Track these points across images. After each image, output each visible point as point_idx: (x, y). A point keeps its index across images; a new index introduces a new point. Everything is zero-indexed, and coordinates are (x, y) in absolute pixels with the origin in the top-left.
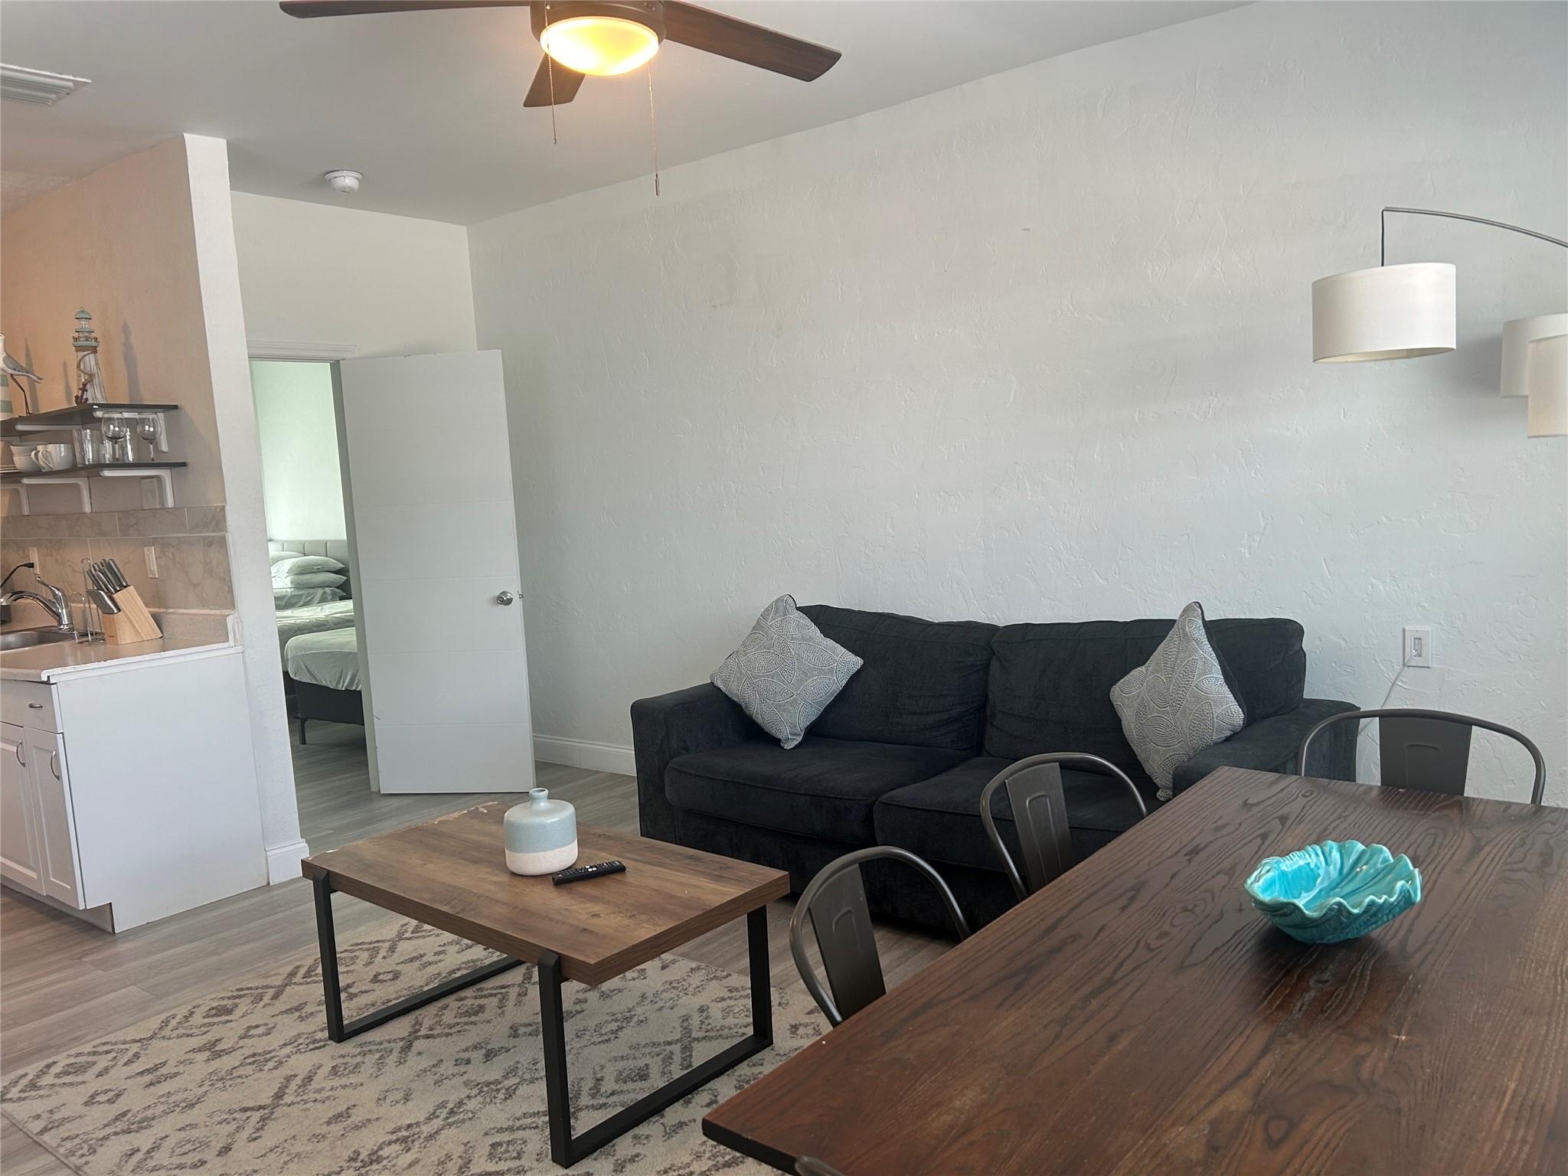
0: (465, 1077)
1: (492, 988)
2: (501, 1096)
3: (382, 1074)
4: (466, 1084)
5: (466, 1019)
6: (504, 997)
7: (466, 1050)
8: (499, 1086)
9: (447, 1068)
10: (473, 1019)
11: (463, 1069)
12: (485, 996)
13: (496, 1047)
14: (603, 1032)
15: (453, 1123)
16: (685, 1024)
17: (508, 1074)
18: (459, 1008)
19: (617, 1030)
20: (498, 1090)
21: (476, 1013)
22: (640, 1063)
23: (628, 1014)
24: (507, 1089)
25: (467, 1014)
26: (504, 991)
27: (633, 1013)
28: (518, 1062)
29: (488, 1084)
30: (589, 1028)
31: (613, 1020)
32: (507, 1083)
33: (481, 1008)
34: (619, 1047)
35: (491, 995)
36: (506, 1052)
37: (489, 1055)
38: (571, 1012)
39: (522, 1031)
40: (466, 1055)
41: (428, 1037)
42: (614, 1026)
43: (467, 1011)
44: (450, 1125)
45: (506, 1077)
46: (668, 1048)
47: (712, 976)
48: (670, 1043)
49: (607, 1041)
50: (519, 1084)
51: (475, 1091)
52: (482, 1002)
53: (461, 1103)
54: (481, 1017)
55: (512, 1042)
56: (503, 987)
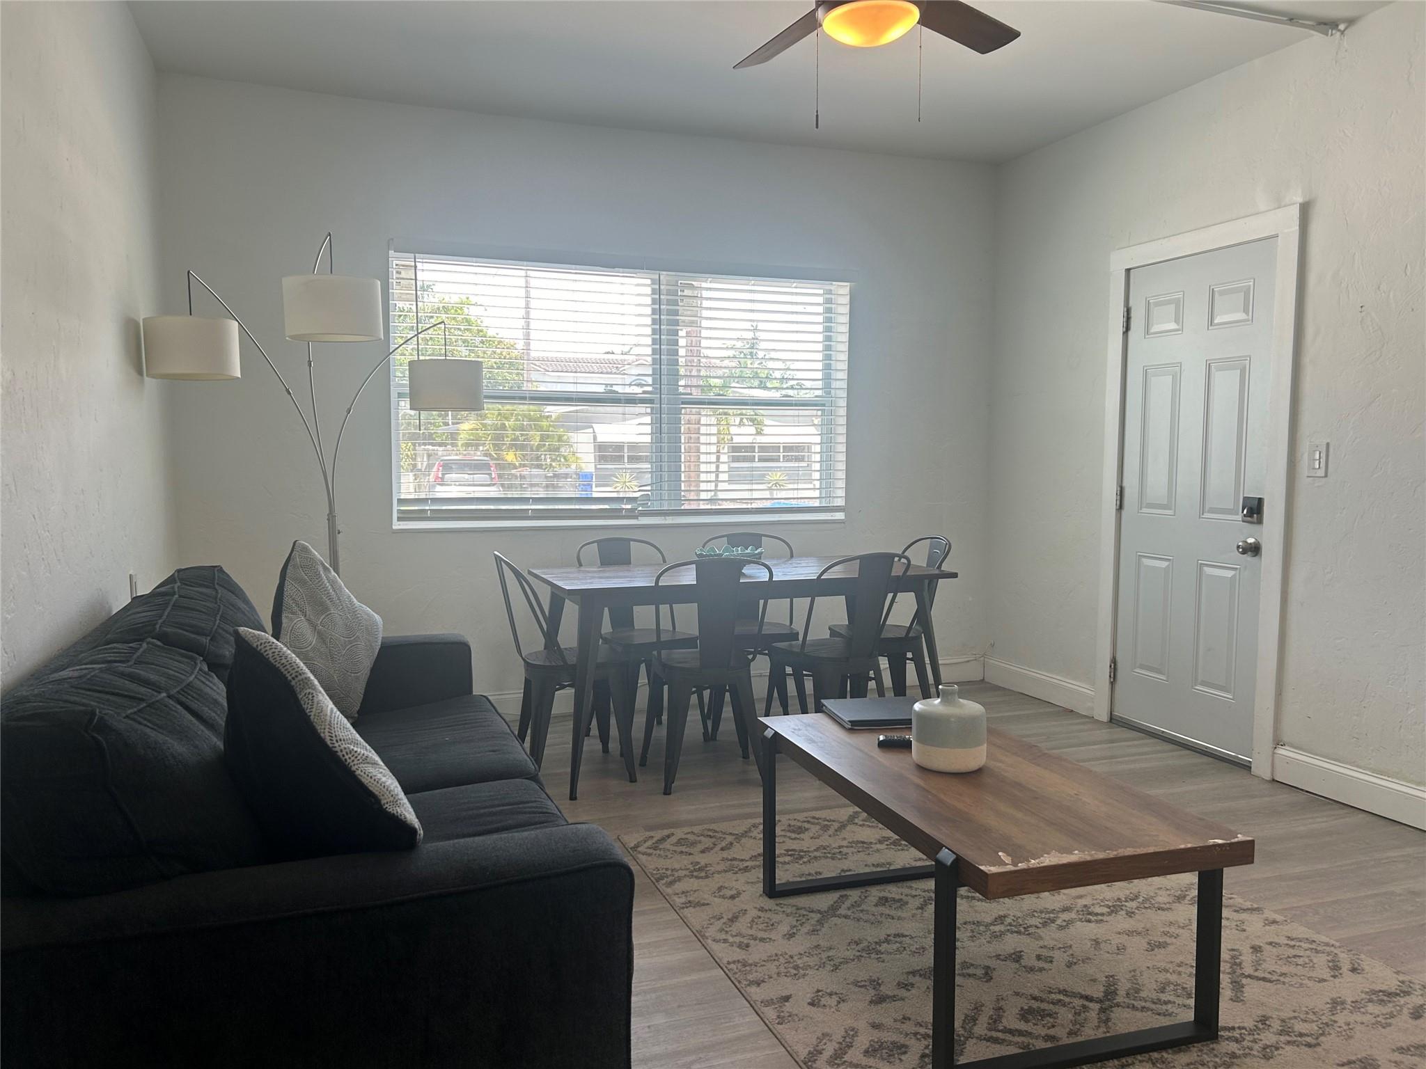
0: (1041, 943)
1: (1010, 1043)
2: (1008, 920)
3: (1130, 972)
4: (1041, 938)
5: (1044, 1006)
6: (994, 1022)
7: (1041, 970)
8: (1009, 928)
9: (1060, 957)
10: (1035, 1004)
11: (1044, 952)
12: (1020, 1033)
13: (1008, 963)
14: (898, 944)
15: (1049, 913)
16: (818, 927)
17: (1001, 935)
18: (1053, 1026)
19: (884, 942)
20: (1010, 925)
21: (1031, 1011)
22: (881, 909)
23: (864, 954)
24: (1002, 923)
25: (1043, 1014)
26: (994, 1034)
27: (859, 954)
28: (989, 942)
29: (1019, 932)
30: (909, 953)
31: (882, 954)
32: (1002, 928)
33: (1025, 1015)
34: (891, 928)
35: (1011, 1032)
36: (1000, 955)
37: (1017, 957)
38: (921, 975)
39: (980, 972)
40: (1041, 964)
41: (1088, 998)
42: (884, 947)
43: (1043, 1017)
44: (1053, 911)
45: (1002, 933)
46: (849, 913)
47: (748, 968)
48: (846, 917)
49: (898, 935)
50: (991, 924)
51: (1032, 930)
52: (1022, 1026)
53: (1045, 924)
54: (1024, 1003)
55: (992, 963)
56: (996, 1041)
